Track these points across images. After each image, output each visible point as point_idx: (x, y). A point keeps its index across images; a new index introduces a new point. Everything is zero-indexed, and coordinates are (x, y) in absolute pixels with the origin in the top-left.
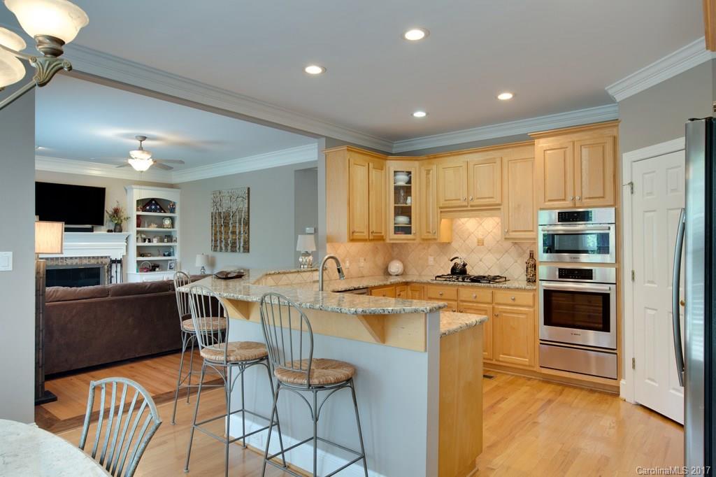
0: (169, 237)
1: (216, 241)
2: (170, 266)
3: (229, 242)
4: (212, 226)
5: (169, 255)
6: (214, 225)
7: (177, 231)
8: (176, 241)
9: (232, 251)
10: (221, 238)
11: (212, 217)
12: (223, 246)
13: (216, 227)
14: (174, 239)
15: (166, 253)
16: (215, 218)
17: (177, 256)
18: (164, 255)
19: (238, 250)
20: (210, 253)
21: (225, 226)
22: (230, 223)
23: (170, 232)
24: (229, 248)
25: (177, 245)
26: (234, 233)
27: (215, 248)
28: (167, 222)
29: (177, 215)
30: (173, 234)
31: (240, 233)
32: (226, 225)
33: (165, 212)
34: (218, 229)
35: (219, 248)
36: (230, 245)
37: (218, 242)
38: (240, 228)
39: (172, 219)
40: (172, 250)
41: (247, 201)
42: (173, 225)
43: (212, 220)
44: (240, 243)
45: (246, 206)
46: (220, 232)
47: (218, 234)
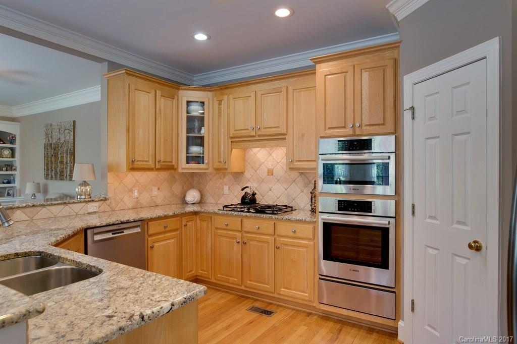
0: (10, 166)
1: (48, 170)
2: (8, 193)
3: (58, 171)
4: (45, 156)
5: (9, 182)
6: (46, 155)
7: (17, 161)
8: (15, 170)
9: (61, 179)
10: (52, 167)
11: (45, 148)
12: (53, 174)
13: (48, 158)
14: (14, 168)
15: (5, 181)
16: (47, 149)
17: (17, 185)
18: (4, 183)
19: (65, 178)
20: (42, 180)
21: (55, 156)
22: (59, 154)
23: (12, 162)
24: (58, 176)
25: (17, 173)
26: (62, 162)
27: (47, 176)
28: (7, 152)
29: (17, 146)
30: (14, 163)
31: (67, 163)
32: (56, 155)
33: (4, 143)
34: (49, 159)
35: (50, 176)
36: (59, 173)
37: (50, 171)
38: (67, 158)
39: (13, 150)
40: (12, 178)
41: (72, 133)
42: (13, 156)
43: (45, 150)
44: (67, 171)
45: (72, 137)
46: (51, 161)
47: (49, 163)
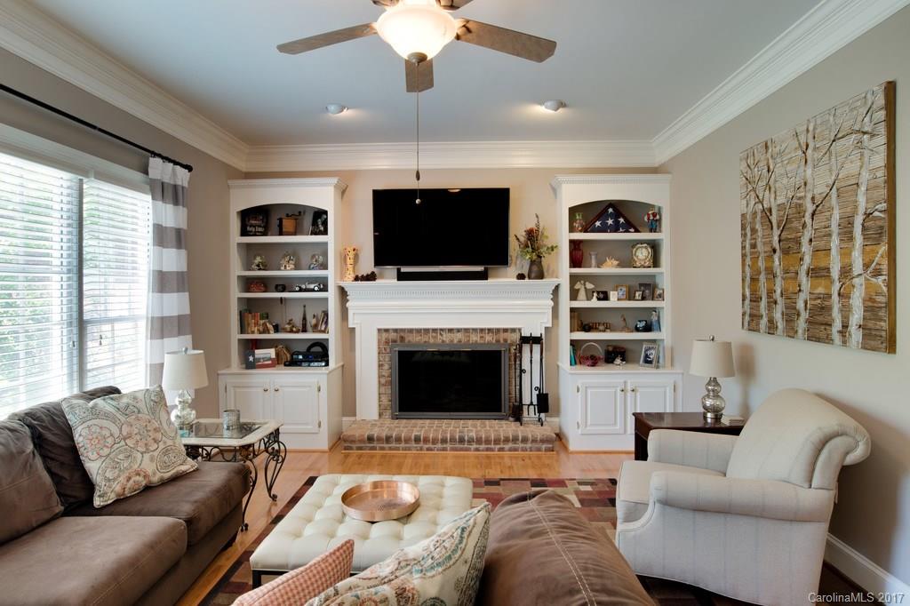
0: (649, 289)
1: (756, 299)
2: (647, 356)
3: (800, 305)
4: (744, 256)
5: (648, 328)
6: (750, 253)
7: (665, 275)
8: (661, 296)
9: (815, 338)
10: (770, 292)
11: (743, 228)
12: (778, 316)
13: (755, 259)
14: (658, 292)
15: (641, 325)
16: (754, 231)
17: (664, 334)
18: (637, 330)
19: (837, 337)
20: (736, 333)
21: (786, 252)
22: (805, 241)
23: (653, 276)
24: (801, 324)
25: (665, 306)
26: (819, 273)
27: (752, 320)
28: (643, 254)
29: (663, 236)
30: (658, 280)
31: (846, 272)
32: (790, 248)
33: (637, 231)
34: (761, 264)
35: (764, 322)
36: (804, 315)
37: (763, 304)
38: (846, 253)
39: (655, 246)
40: (654, 318)
41: (882, 140)
42: (656, 262)
43: (744, 235)
44: (846, 311)
45: (880, 160)
46: (770, 272)
47: (762, 278)
